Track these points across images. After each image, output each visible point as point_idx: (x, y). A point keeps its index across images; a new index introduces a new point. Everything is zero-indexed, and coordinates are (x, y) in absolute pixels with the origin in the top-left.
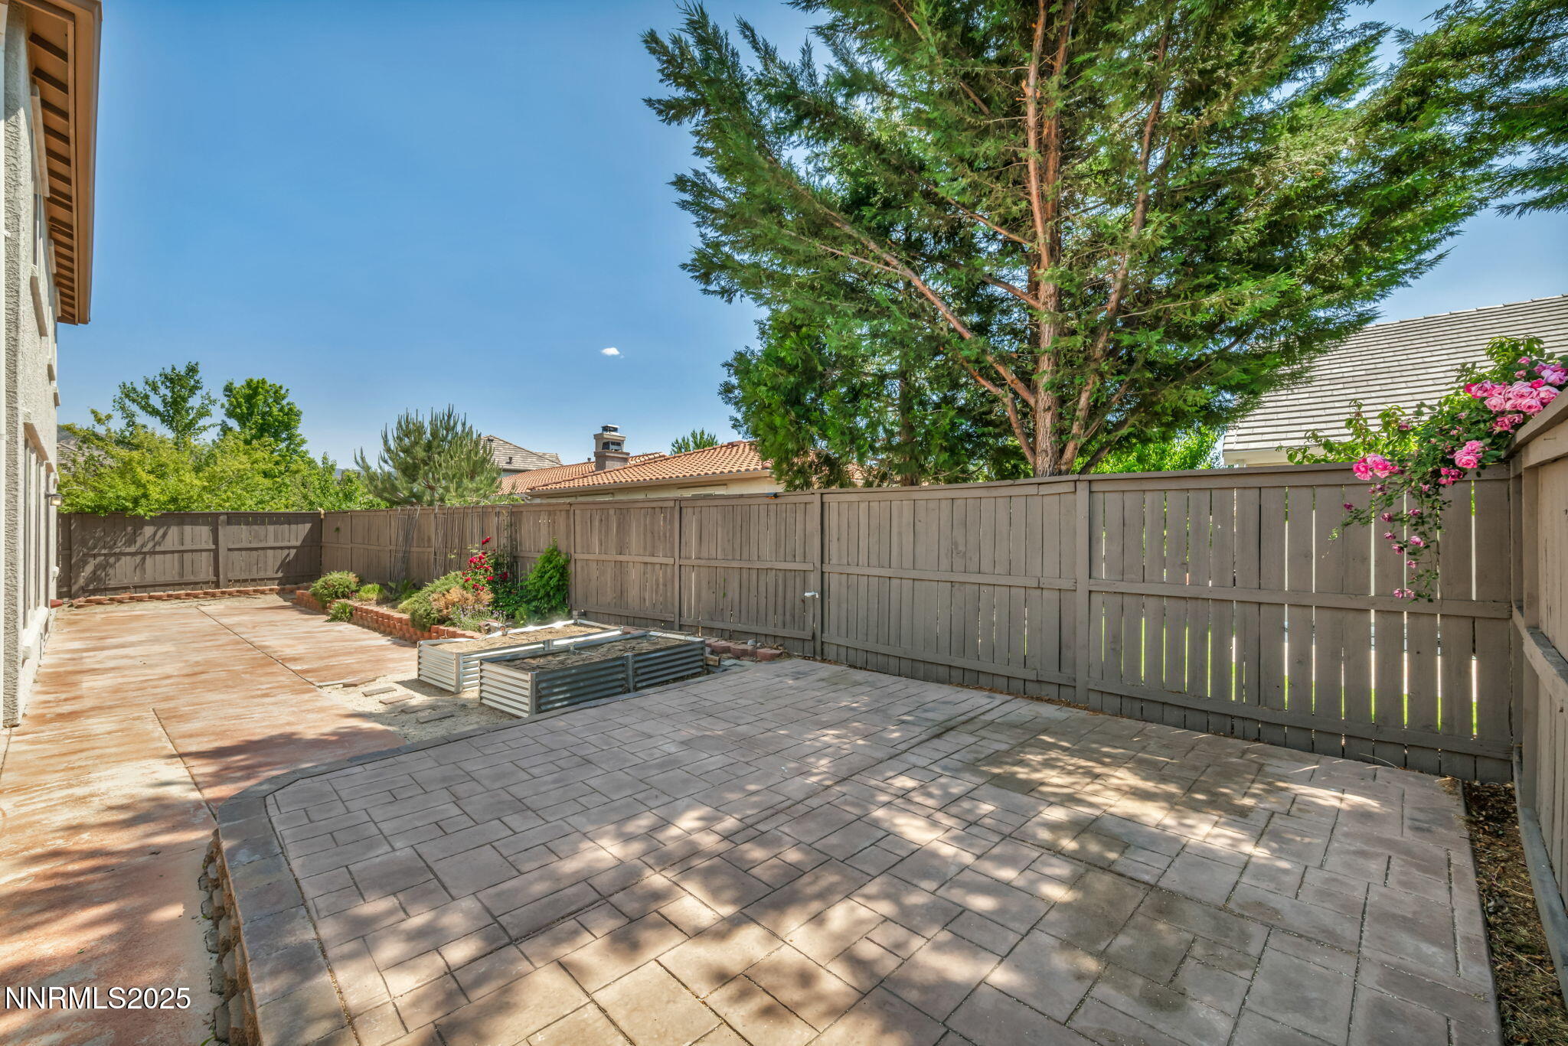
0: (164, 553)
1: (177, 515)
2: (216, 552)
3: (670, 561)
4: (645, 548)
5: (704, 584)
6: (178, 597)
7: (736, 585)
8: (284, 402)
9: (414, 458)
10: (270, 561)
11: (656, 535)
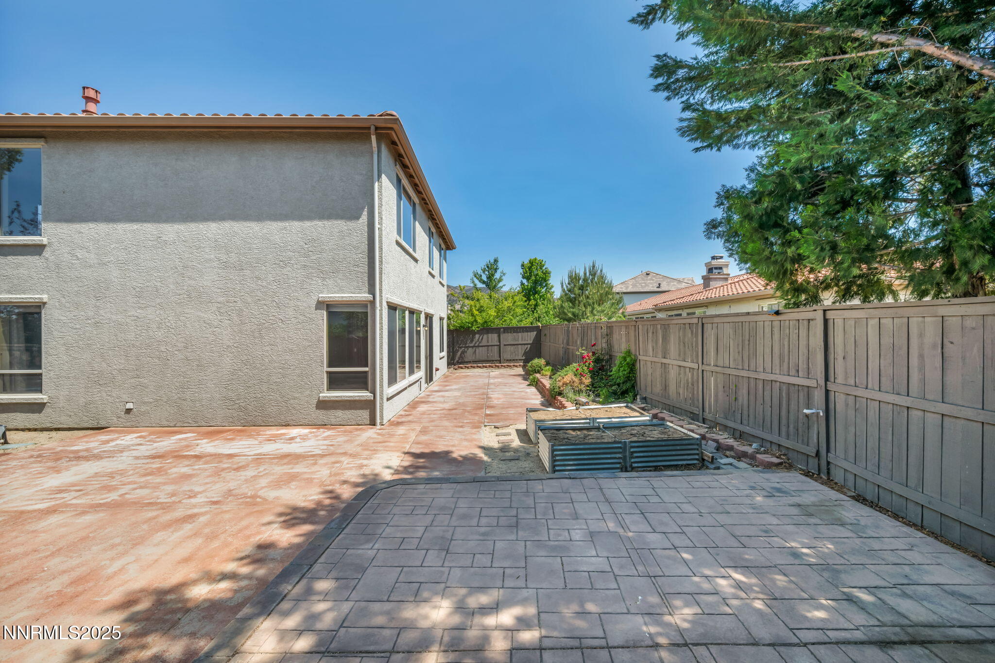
0: (482, 346)
1: (486, 329)
2: (499, 346)
3: (695, 366)
4: (679, 355)
5: (720, 387)
6: (486, 367)
7: (745, 391)
8: (544, 268)
9: (575, 294)
10: (520, 350)
11: (686, 345)
